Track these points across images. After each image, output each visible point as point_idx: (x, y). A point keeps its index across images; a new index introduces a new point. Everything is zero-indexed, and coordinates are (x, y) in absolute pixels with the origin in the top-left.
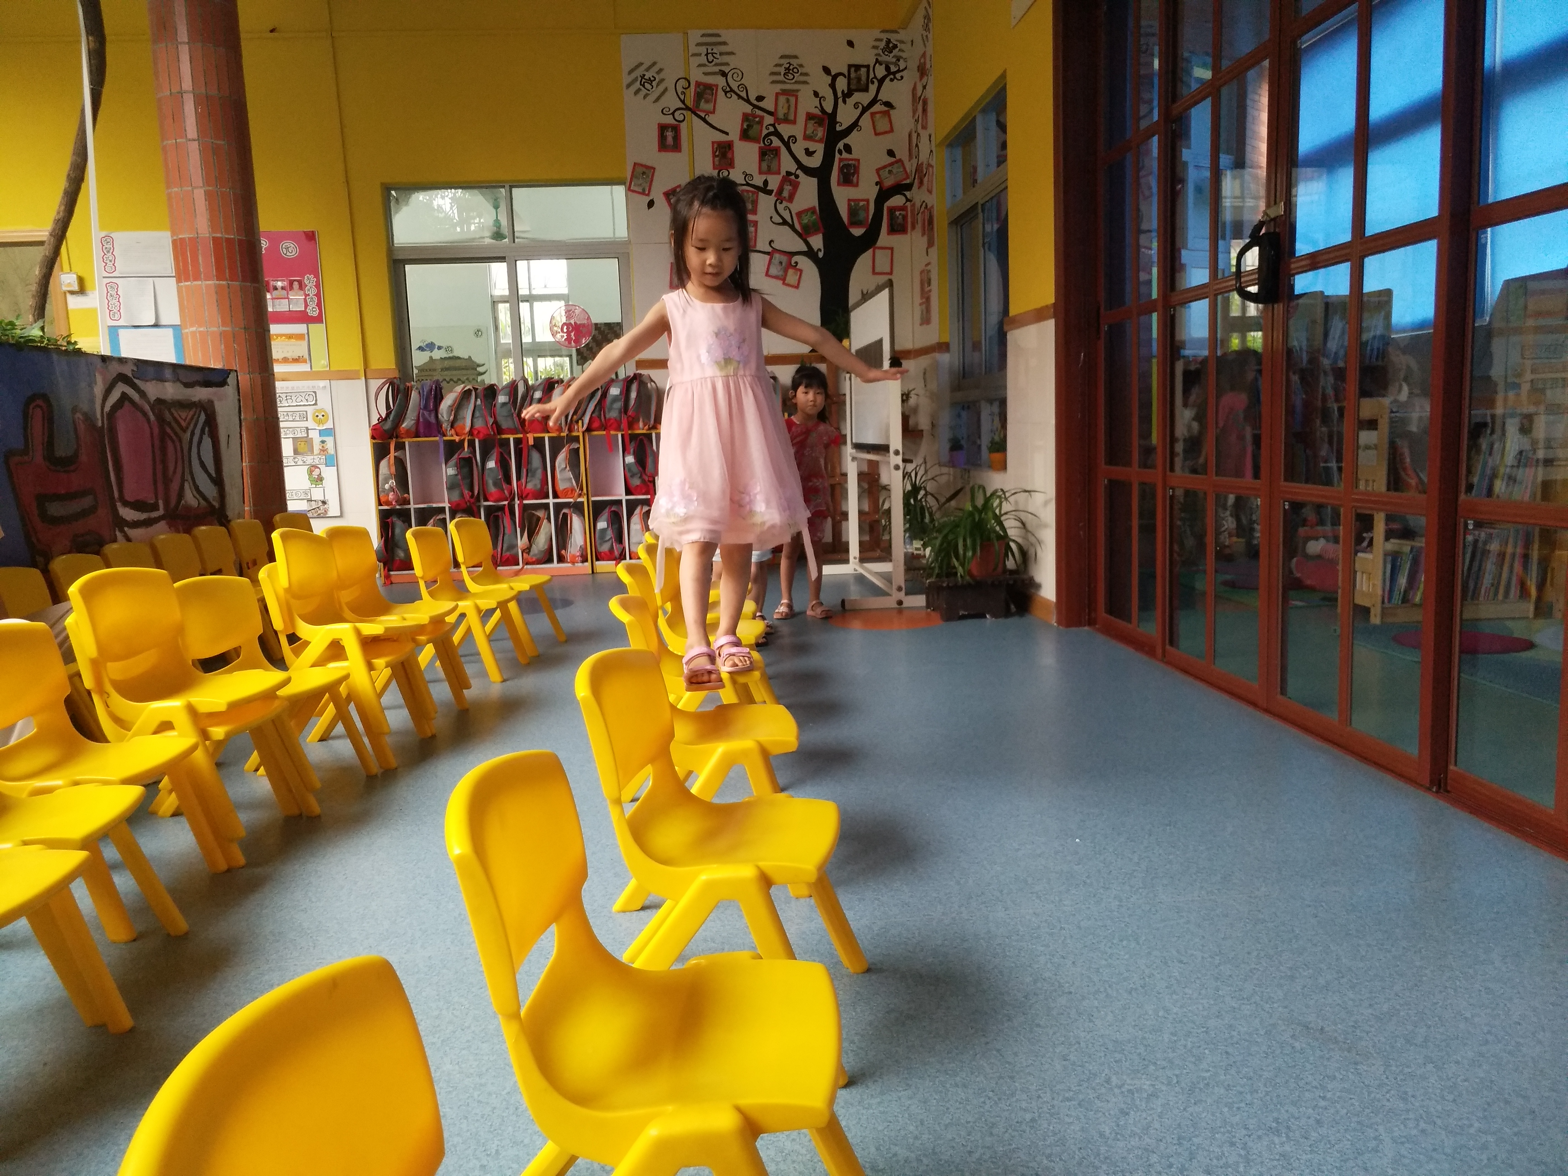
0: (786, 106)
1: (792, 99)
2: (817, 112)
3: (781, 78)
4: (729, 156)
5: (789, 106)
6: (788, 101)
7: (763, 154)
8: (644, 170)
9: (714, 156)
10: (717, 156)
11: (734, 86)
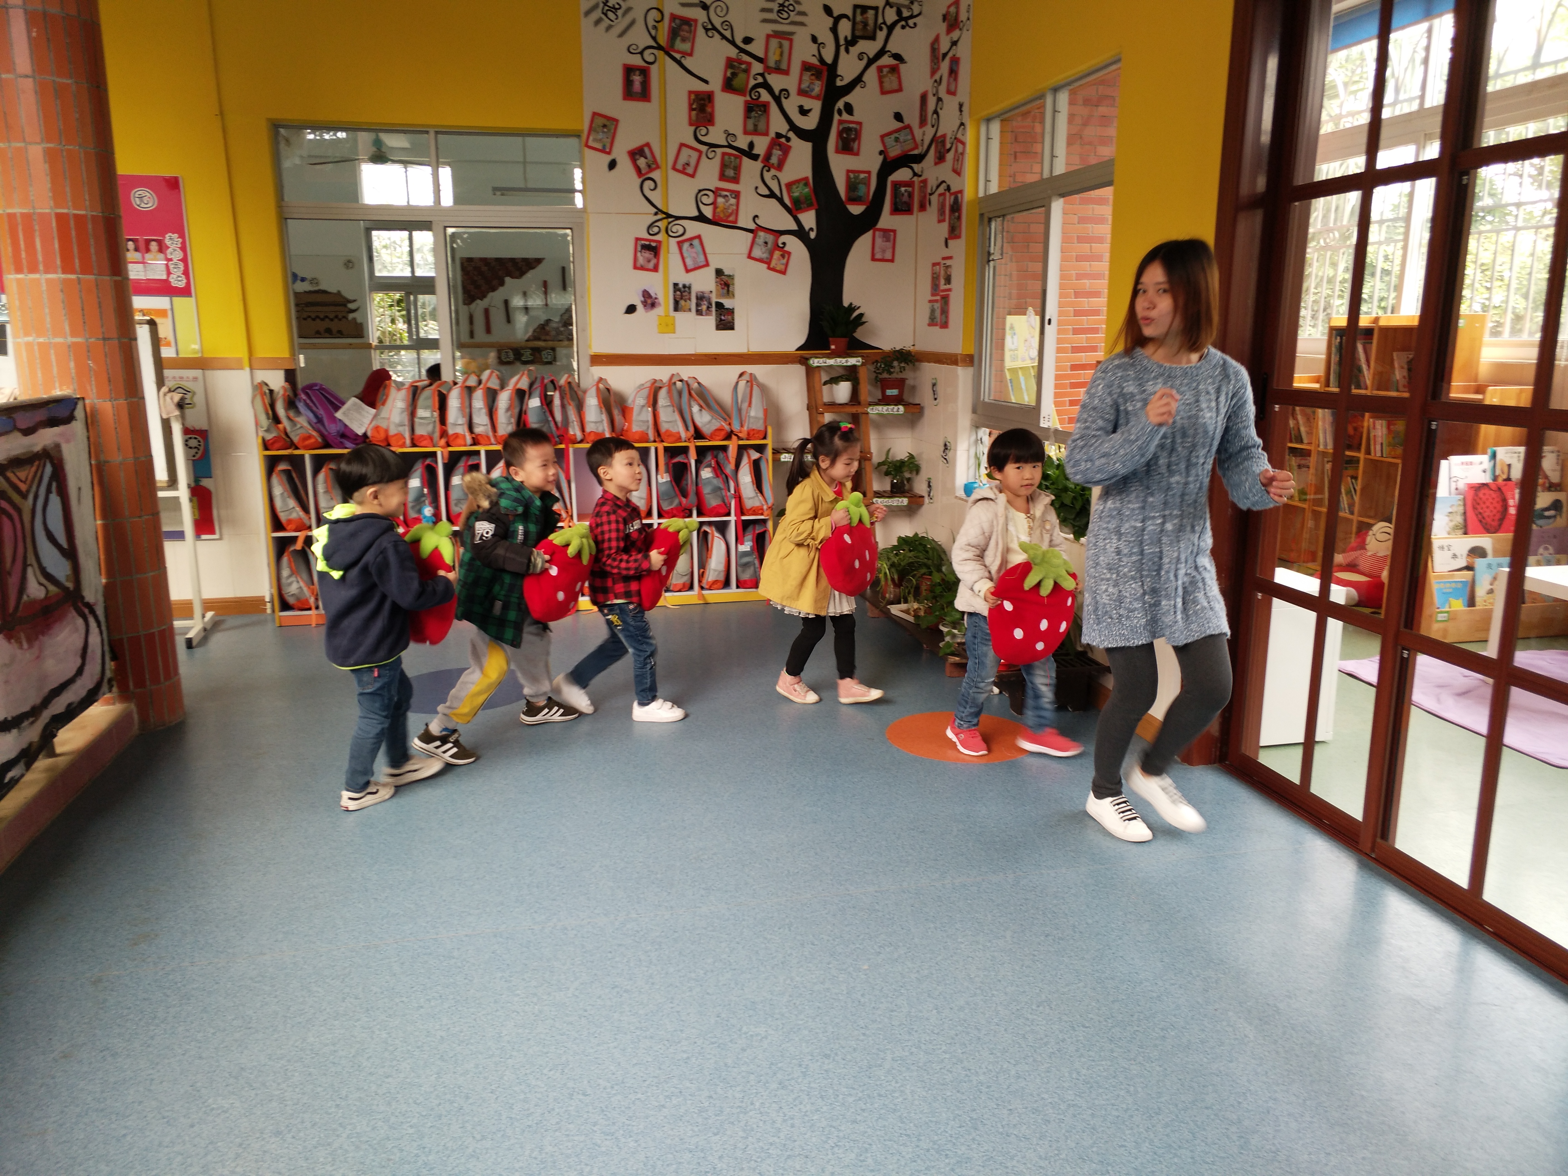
0: (778, 52)
1: (786, 44)
2: (815, 61)
3: (773, 16)
4: (709, 110)
5: (781, 54)
6: (781, 46)
7: (749, 109)
8: (605, 121)
9: (691, 109)
10: (694, 110)
11: (717, 22)
